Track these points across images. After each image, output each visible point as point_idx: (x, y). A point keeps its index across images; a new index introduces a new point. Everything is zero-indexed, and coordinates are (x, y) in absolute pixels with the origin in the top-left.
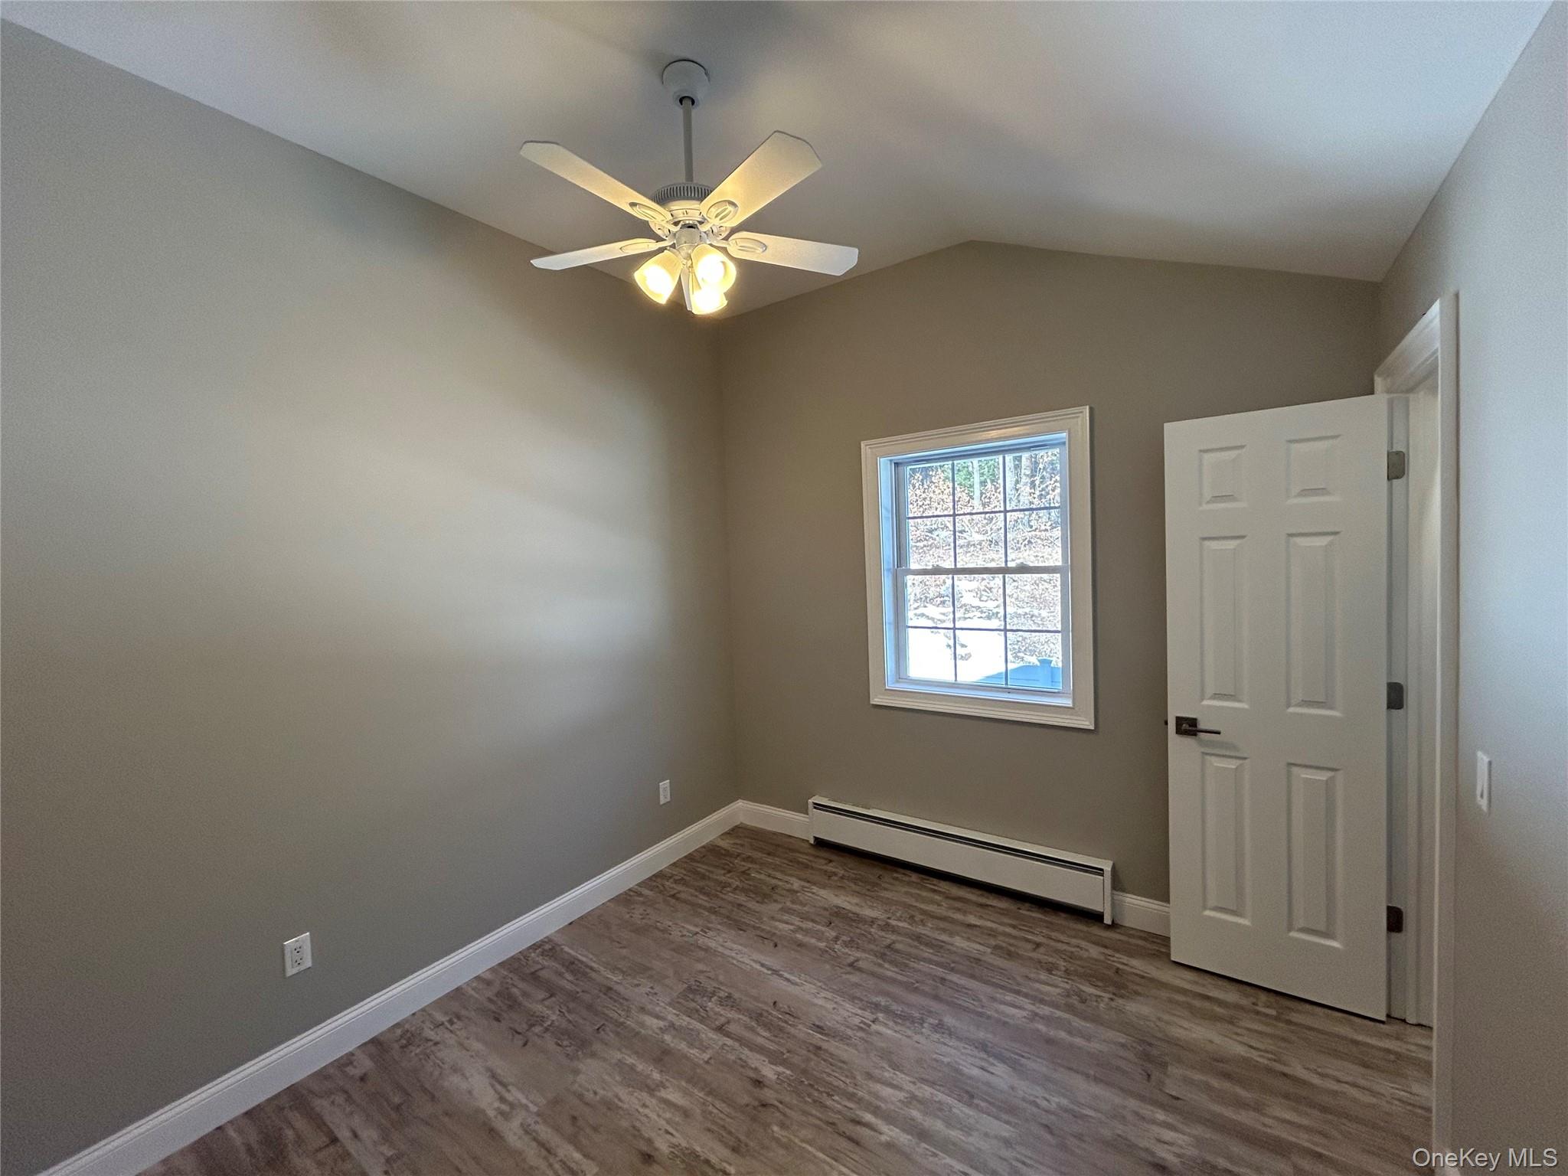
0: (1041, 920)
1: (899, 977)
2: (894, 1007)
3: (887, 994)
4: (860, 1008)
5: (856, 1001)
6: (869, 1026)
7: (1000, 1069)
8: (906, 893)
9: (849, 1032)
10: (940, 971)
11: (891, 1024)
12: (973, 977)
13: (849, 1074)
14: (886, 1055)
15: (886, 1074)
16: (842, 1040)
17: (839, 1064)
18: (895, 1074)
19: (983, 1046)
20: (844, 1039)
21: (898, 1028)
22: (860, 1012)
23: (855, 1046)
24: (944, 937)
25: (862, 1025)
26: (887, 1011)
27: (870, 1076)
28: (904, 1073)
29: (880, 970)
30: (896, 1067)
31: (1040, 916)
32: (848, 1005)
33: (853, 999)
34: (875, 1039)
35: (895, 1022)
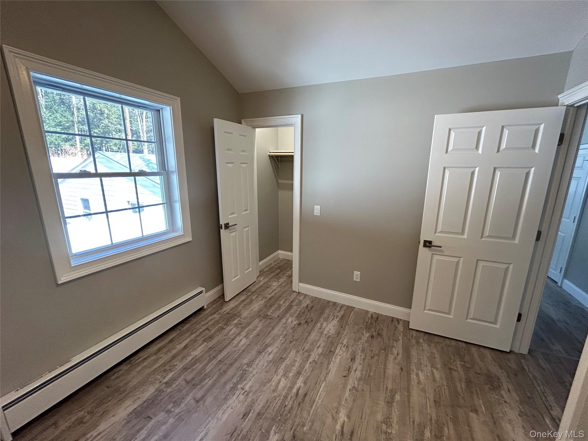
0: (192, 325)
1: (214, 378)
2: (235, 380)
3: (225, 383)
4: (233, 396)
5: (228, 397)
6: (246, 391)
7: (269, 349)
8: (139, 372)
9: (249, 400)
10: (214, 362)
11: (245, 382)
12: (221, 351)
13: (274, 399)
14: (263, 384)
15: (274, 384)
16: (254, 403)
17: (268, 403)
18: (273, 381)
19: (260, 353)
20: (253, 402)
21: (248, 379)
22: (236, 396)
23: (258, 397)
24: (189, 358)
25: (245, 394)
26: (237, 383)
27: (274, 391)
28: (273, 378)
29: (206, 387)
30: (269, 381)
31: (189, 325)
32: (230, 401)
33: (226, 399)
34: (254, 389)
35: (245, 380)
